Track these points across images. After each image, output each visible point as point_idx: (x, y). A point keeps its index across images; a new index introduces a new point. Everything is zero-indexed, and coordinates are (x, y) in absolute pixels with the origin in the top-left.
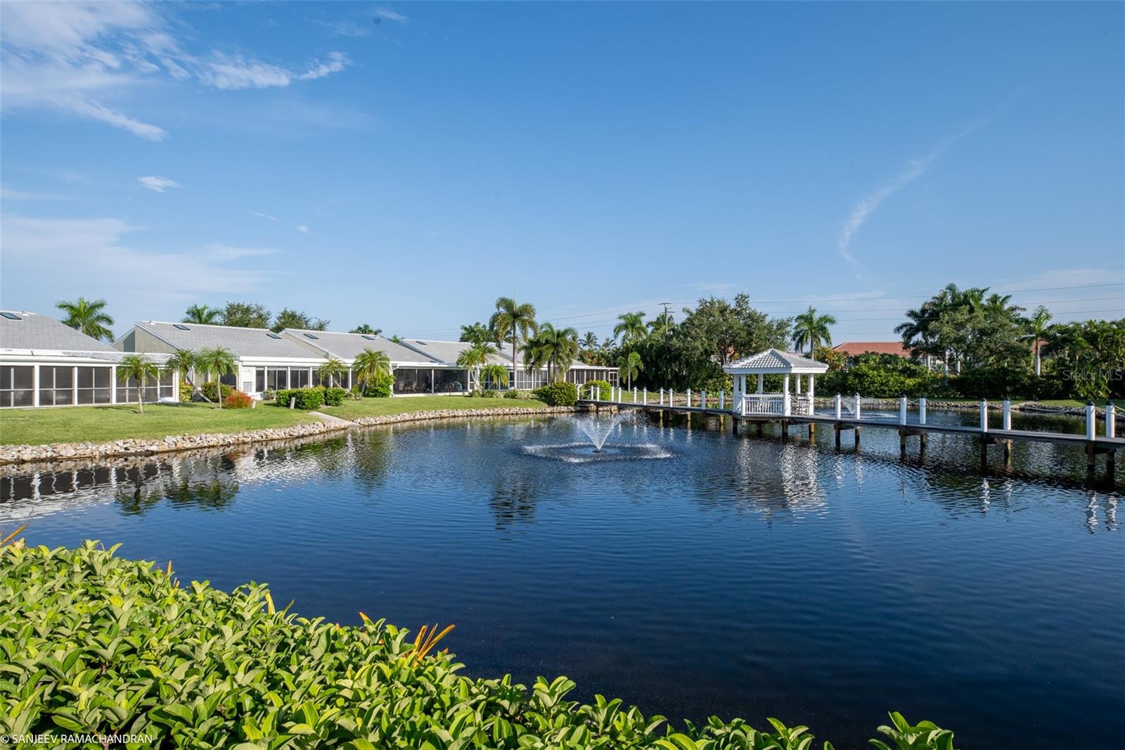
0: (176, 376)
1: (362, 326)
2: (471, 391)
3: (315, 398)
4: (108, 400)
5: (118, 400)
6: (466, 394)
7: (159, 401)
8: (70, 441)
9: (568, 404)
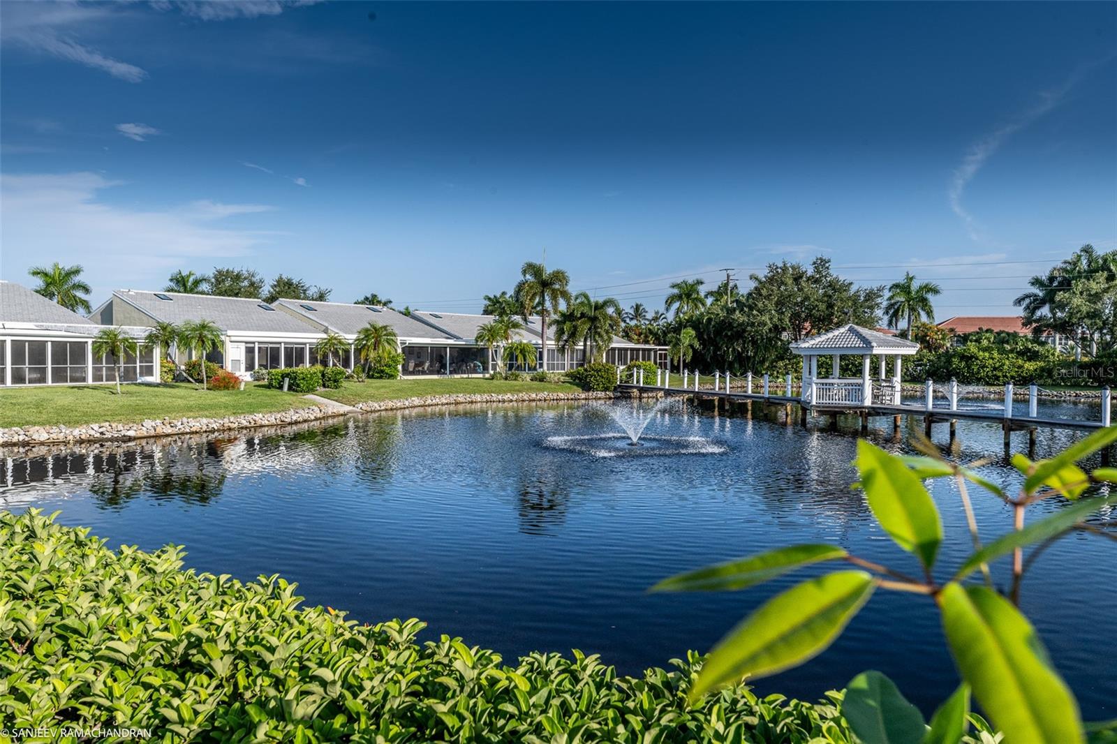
0: (157, 352)
1: (369, 296)
3: (311, 379)
4: (84, 380)
5: (94, 380)
7: (139, 381)
8: (42, 424)
9: (606, 389)
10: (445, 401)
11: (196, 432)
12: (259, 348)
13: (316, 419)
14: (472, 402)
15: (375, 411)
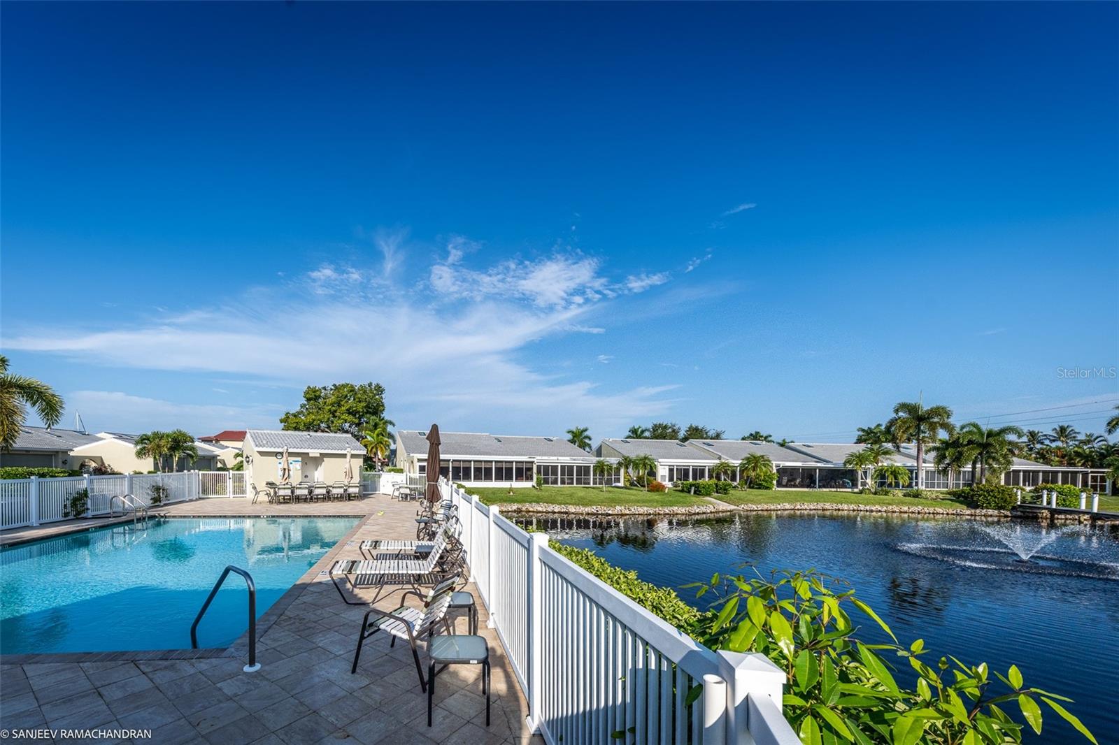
0: (622, 471)
1: (753, 433)
2: (861, 488)
3: (709, 488)
4: (589, 484)
5: (594, 484)
6: (856, 490)
7: (613, 485)
8: (573, 504)
9: (1000, 508)
10: (812, 508)
11: (641, 514)
12: (677, 469)
13: (711, 512)
14: (839, 510)
15: (753, 511)
